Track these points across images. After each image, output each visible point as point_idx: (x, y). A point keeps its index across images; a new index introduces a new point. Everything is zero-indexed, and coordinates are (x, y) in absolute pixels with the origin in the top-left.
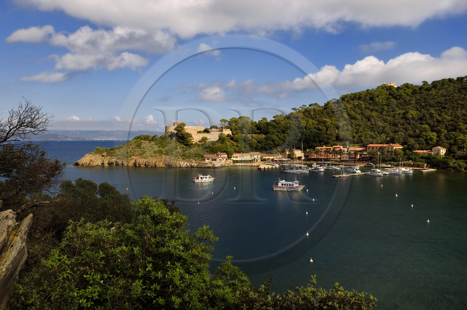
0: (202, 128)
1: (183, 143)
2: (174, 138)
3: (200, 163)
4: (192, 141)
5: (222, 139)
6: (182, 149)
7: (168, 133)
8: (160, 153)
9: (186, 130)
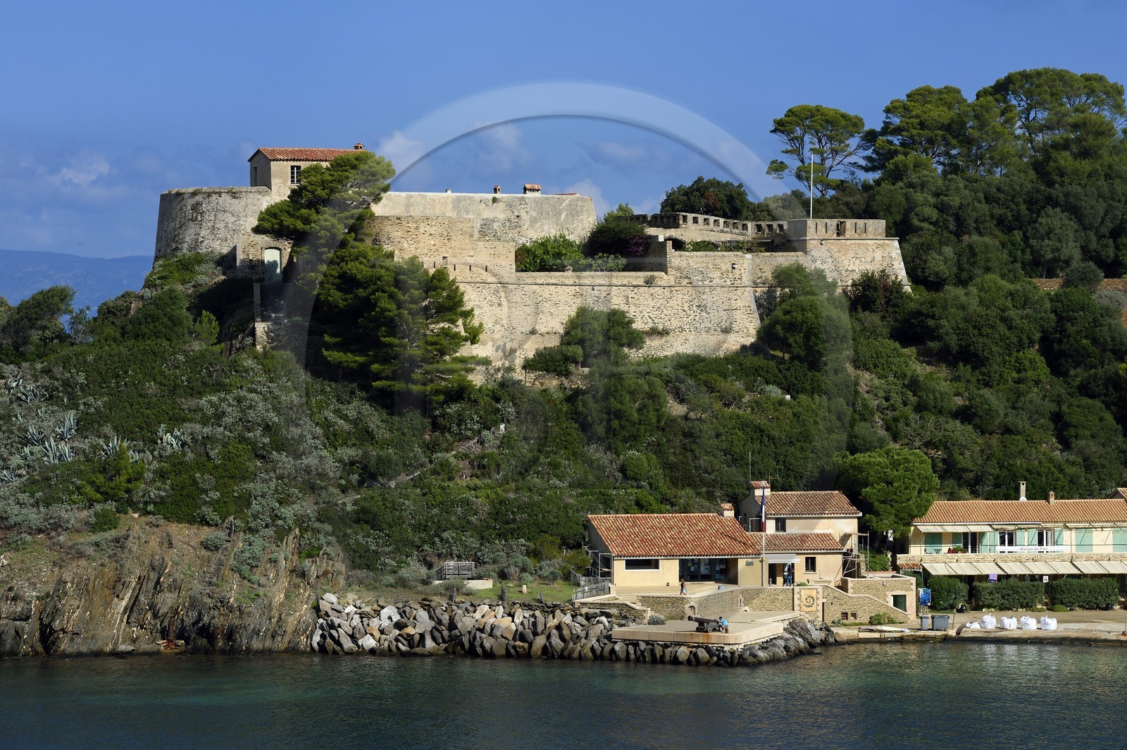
0: (574, 212)
1: (360, 378)
2: (261, 327)
3: (551, 610)
4: (462, 360)
5: (796, 339)
6: (347, 453)
7: (187, 266)
8: (107, 497)
9: (396, 233)
